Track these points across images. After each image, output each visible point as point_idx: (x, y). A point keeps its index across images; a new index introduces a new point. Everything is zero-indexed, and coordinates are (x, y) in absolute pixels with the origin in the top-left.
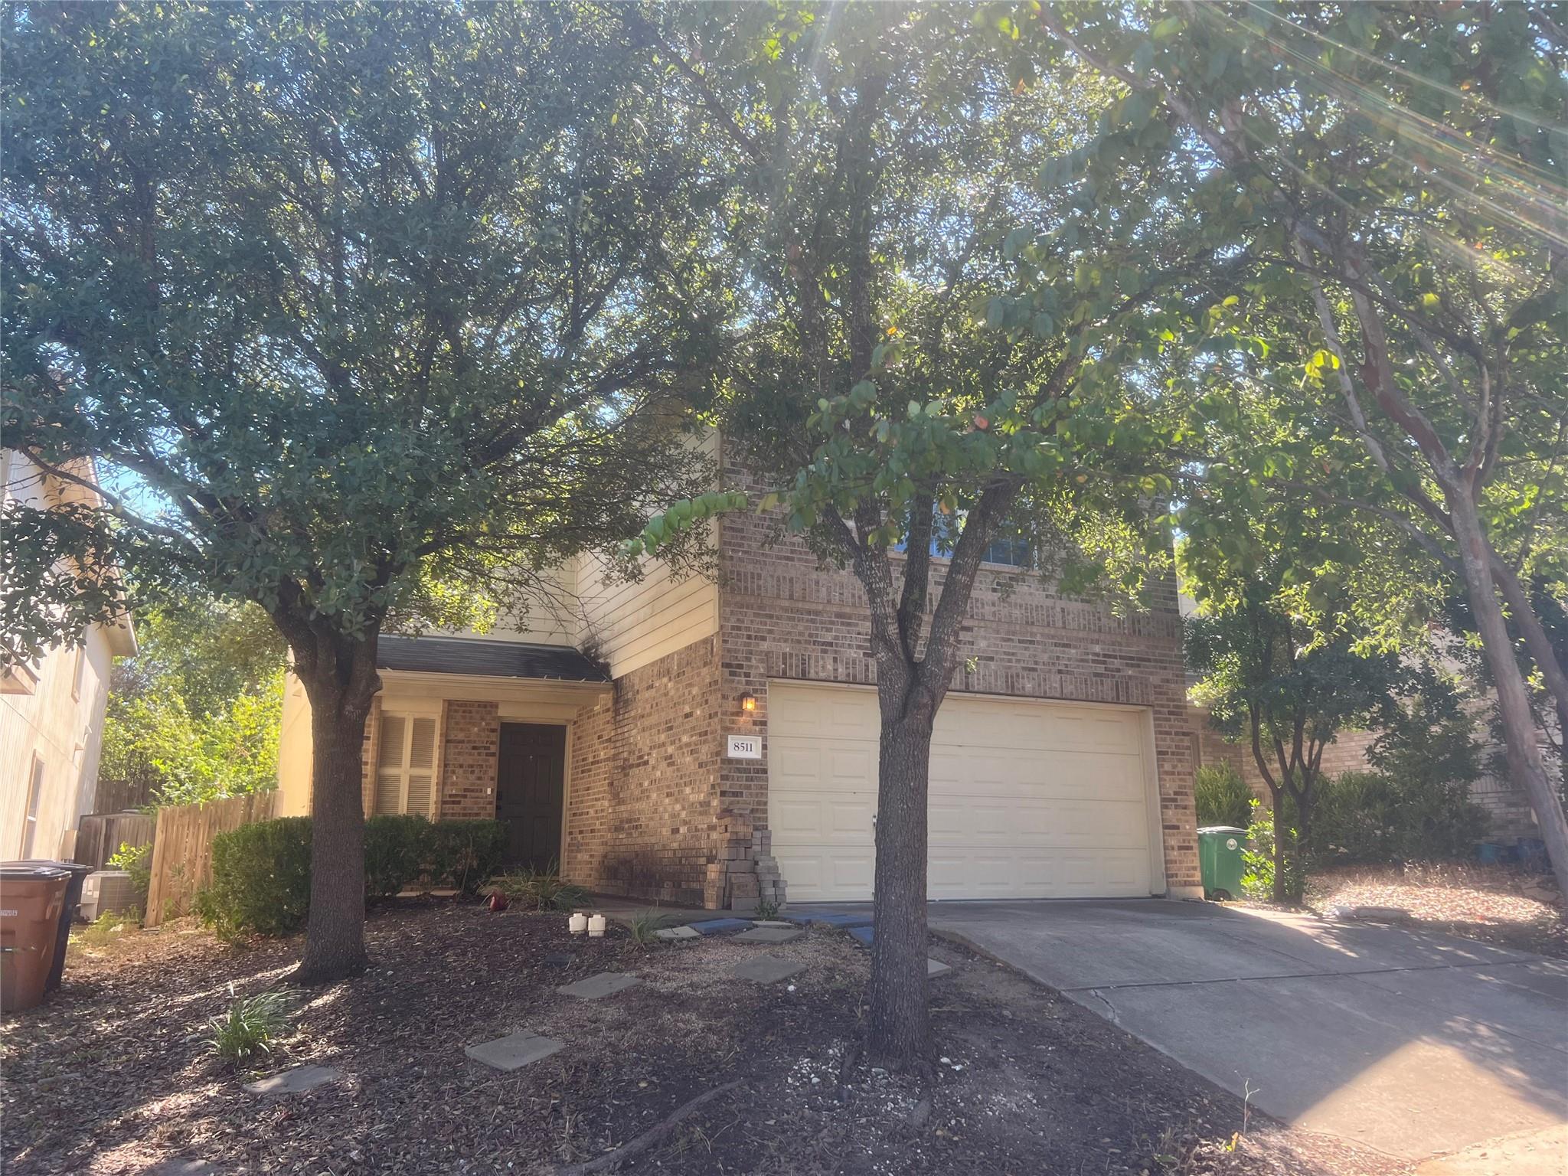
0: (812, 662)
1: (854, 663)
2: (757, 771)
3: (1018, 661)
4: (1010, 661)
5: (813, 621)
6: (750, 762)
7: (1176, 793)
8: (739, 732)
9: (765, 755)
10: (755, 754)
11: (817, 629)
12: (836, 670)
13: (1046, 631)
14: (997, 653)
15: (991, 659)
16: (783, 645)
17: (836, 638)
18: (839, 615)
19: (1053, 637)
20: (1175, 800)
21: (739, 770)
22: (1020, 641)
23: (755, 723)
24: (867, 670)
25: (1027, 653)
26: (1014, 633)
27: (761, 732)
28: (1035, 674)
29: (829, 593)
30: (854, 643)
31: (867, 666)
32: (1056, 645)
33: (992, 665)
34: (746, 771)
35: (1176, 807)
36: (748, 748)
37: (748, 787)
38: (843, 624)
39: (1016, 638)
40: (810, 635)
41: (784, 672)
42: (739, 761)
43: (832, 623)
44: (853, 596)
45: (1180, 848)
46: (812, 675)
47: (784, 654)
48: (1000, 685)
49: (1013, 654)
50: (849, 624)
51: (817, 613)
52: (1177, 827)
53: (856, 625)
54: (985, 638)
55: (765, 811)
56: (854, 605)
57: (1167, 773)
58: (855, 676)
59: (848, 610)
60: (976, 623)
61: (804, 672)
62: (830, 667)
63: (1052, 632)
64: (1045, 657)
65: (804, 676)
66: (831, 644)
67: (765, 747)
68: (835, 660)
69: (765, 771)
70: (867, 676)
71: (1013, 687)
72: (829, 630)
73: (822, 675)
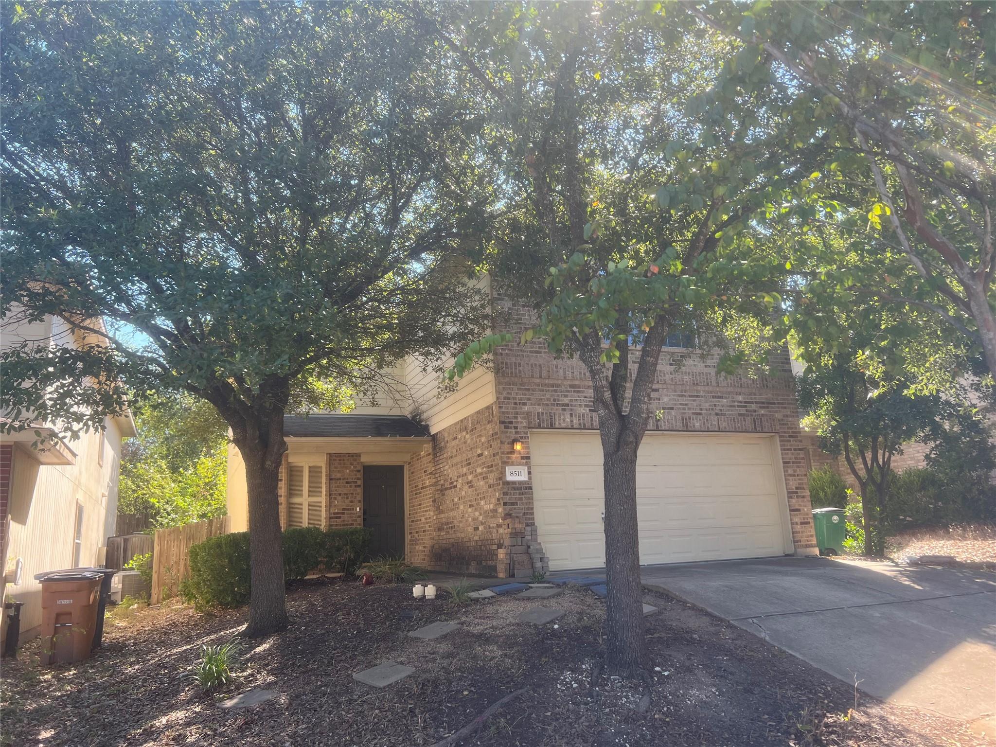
0: (557, 417)
1: (583, 416)
2: (526, 488)
3: (689, 409)
4: (684, 409)
5: (556, 391)
6: (520, 483)
7: (797, 488)
8: (512, 464)
9: (530, 478)
10: (524, 478)
11: (558, 396)
12: (572, 421)
13: (707, 388)
14: (675, 404)
15: (672, 409)
16: (537, 407)
17: (571, 401)
18: (572, 386)
19: (711, 392)
20: (797, 493)
21: (514, 489)
22: (690, 396)
23: (522, 458)
24: (592, 420)
25: (695, 403)
26: (686, 391)
27: (527, 464)
28: (701, 417)
29: (565, 373)
30: (583, 404)
31: (592, 417)
32: (713, 397)
33: (673, 412)
34: (518, 489)
35: (797, 497)
36: (519, 474)
37: (521, 499)
38: (574, 392)
39: (687, 394)
40: (554, 400)
41: (539, 425)
42: (514, 483)
43: (568, 391)
44: (580, 373)
45: (802, 523)
46: (557, 425)
47: (538, 413)
48: (679, 425)
49: (686, 405)
50: (579, 392)
51: (558, 386)
52: (799, 510)
53: (583, 392)
54: (667, 395)
55: (532, 514)
56: (581, 379)
57: (791, 475)
58: (584, 424)
59: (577, 383)
60: (661, 386)
61: (551, 425)
62: (568, 420)
63: (711, 389)
64: (707, 405)
65: (552, 426)
66: (568, 405)
67: (529, 473)
68: (571, 415)
69: (531, 488)
70: (592, 424)
71: (687, 426)
72: (566, 396)
73: (563, 425)
